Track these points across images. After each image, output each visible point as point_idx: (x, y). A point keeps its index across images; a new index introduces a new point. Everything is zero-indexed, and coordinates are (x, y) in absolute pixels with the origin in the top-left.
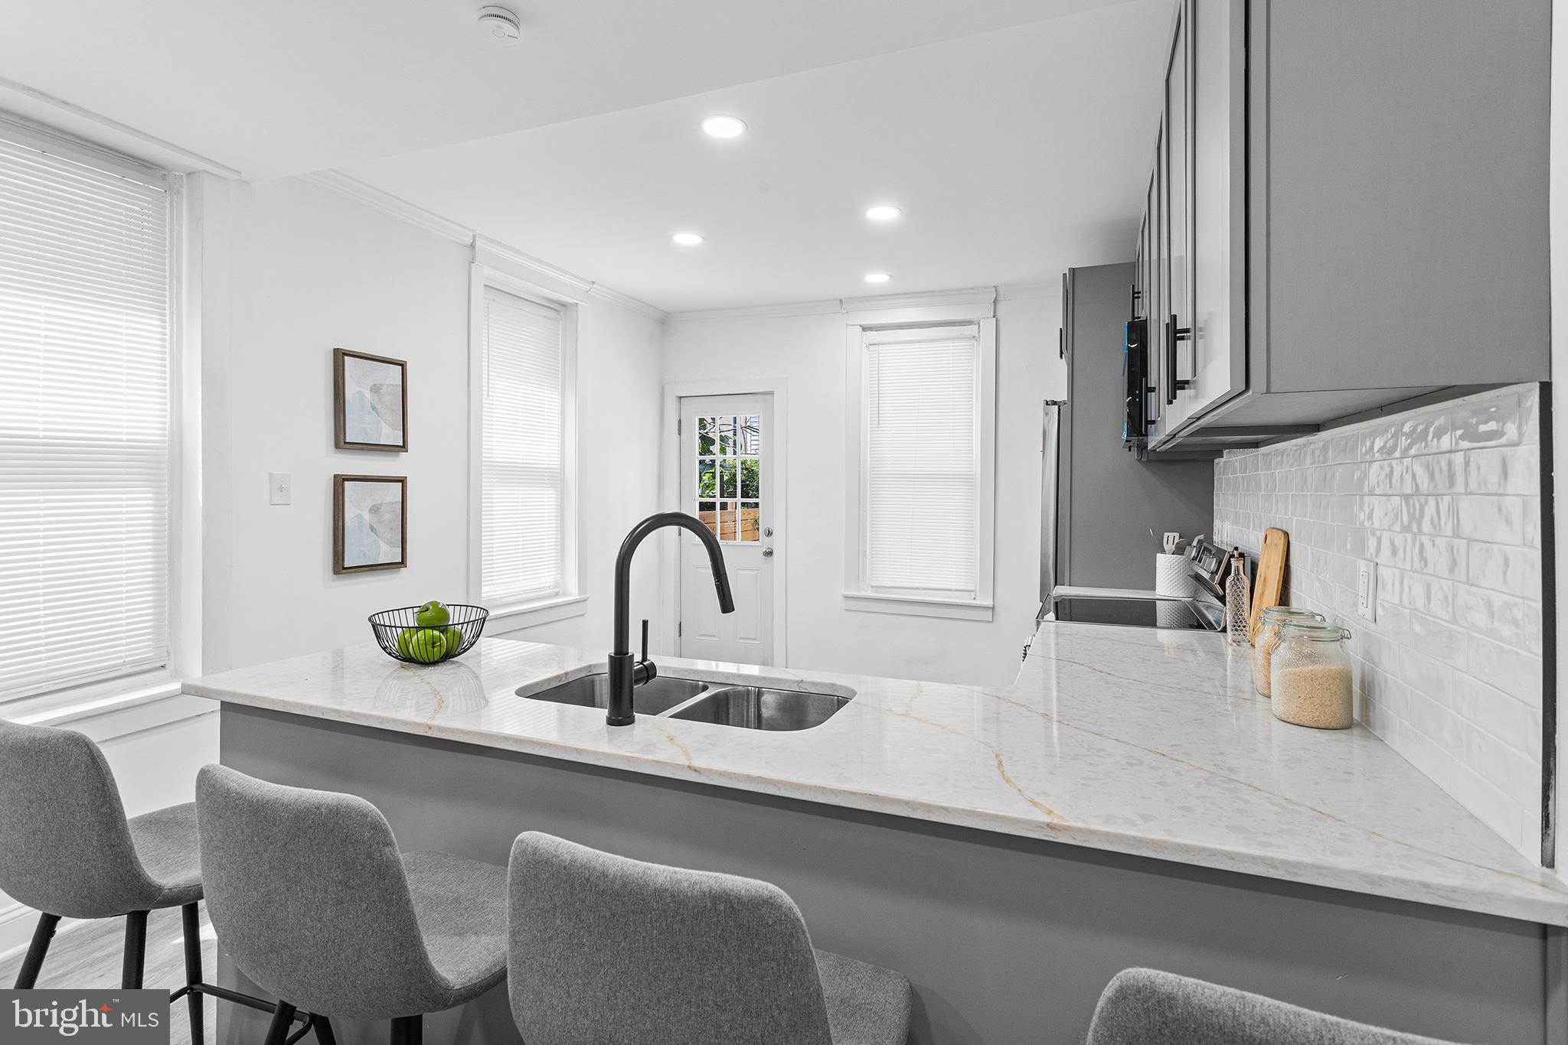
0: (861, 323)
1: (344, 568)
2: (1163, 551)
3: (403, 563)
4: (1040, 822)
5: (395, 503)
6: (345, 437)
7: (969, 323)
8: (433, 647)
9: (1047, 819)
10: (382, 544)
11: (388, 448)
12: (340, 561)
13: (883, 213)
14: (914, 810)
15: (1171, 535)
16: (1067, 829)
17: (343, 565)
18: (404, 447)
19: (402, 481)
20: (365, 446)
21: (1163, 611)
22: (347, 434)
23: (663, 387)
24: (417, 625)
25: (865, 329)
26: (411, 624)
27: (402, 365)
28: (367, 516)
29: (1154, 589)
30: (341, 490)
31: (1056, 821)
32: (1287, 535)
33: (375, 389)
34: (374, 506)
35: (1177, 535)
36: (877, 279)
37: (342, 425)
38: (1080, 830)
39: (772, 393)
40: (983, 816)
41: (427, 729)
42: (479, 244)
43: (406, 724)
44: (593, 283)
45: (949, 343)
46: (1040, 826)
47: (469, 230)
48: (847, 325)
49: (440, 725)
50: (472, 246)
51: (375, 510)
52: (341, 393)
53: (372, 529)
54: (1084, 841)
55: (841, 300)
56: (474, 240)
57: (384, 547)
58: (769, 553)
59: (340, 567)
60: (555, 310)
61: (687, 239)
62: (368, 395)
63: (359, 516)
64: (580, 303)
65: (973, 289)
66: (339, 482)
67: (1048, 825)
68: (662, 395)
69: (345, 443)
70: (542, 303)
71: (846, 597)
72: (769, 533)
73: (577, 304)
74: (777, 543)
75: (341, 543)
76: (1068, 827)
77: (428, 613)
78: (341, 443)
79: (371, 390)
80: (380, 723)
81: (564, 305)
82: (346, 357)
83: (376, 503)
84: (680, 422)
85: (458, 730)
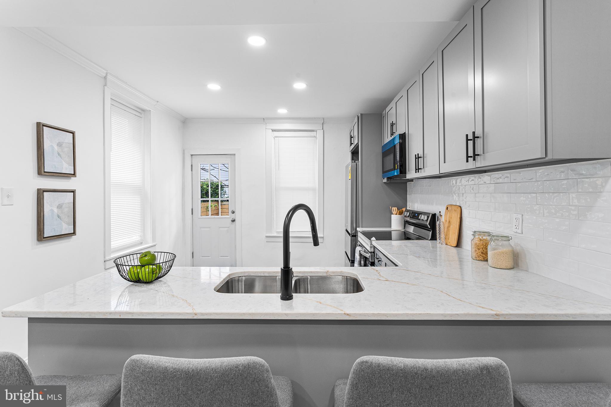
0: (271, 128)
1: (44, 238)
2: (393, 214)
3: (74, 233)
4: (492, 314)
5: (70, 203)
6: (44, 169)
7: (313, 131)
8: (153, 274)
9: (495, 313)
10: (63, 224)
11: (66, 175)
12: (42, 234)
13: (300, 86)
14: (445, 317)
15: (395, 208)
16: (503, 315)
17: (44, 236)
18: (74, 175)
19: (73, 192)
20: (55, 174)
21: (394, 235)
22: (45, 167)
23: (184, 151)
24: (139, 264)
25: (273, 130)
26: (136, 264)
27: (73, 133)
28: (56, 210)
29: (391, 227)
30: (42, 197)
31: (498, 313)
32: (460, 207)
33: (60, 145)
34: (59, 205)
35: (396, 208)
36: (282, 111)
37: (43, 162)
38: (507, 315)
39: (235, 155)
40: (471, 315)
41: (194, 315)
42: (109, 77)
43: (180, 314)
44: (158, 102)
45: (306, 138)
46: (493, 315)
47: (104, 69)
48: (266, 129)
49: (202, 312)
50: (105, 78)
51: (60, 207)
52: (42, 146)
53: (59, 217)
54: (508, 318)
55: (264, 119)
56: (107, 75)
57: (65, 226)
58: (233, 221)
59: (41, 237)
60: (140, 113)
61: (214, 87)
62: (56, 147)
63: (52, 211)
64: (152, 110)
65: (315, 118)
66: (40, 193)
67: (496, 315)
68: (184, 154)
69: (45, 172)
70: (134, 109)
71: (267, 237)
72: (233, 212)
73: (150, 110)
74: (237, 216)
75: (42, 225)
76: (503, 314)
77: (146, 258)
78: (41, 171)
79: (58, 145)
80: (161, 316)
81: (143, 110)
82: (44, 127)
83: (60, 203)
84: (192, 166)
85: (214, 313)
